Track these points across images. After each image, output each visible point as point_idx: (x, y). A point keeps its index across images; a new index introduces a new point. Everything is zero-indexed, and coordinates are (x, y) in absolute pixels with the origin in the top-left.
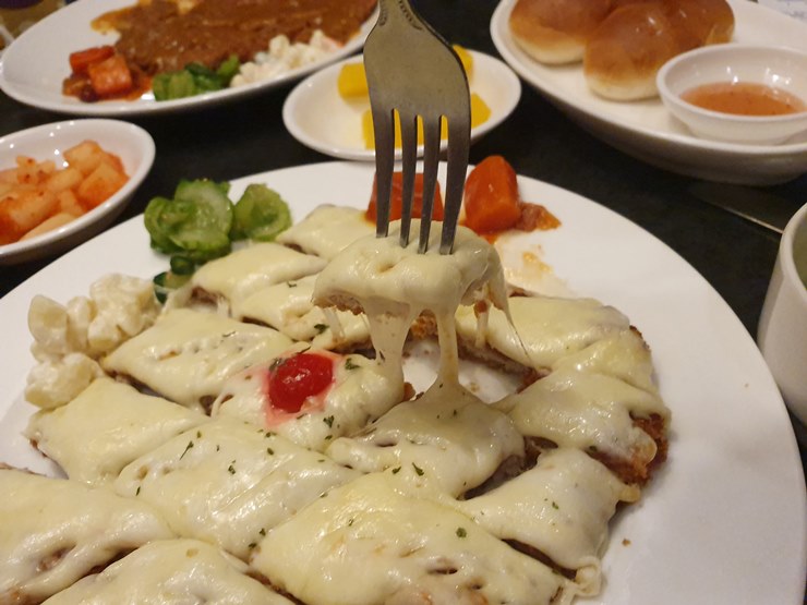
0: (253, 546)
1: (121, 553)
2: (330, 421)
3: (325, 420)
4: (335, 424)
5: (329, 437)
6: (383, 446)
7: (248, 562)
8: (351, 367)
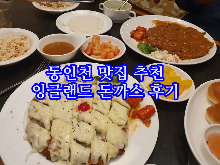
0: (55, 119)
3: (78, 115)
7: (53, 120)
8: (90, 112)
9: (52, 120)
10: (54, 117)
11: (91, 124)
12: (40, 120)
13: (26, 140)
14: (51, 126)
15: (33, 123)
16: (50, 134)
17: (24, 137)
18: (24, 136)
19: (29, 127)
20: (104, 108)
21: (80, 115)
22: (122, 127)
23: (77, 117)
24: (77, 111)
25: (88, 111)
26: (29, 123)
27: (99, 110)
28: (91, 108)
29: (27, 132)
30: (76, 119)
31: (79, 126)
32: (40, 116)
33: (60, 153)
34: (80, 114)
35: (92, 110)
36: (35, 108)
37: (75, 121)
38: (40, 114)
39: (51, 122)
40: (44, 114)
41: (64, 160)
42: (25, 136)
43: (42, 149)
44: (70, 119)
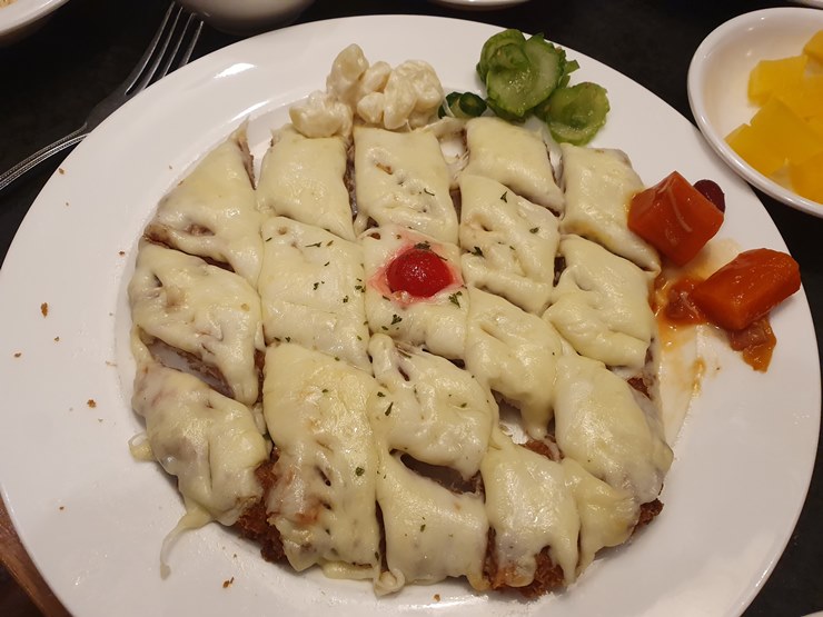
0: (278, 340)
1: (225, 265)
2: (396, 320)
3: (395, 316)
4: (398, 324)
5: (385, 328)
6: (402, 372)
7: (266, 344)
8: (454, 300)
9: (260, 344)
10: (271, 333)
11: (468, 363)
12: (200, 354)
13: (145, 460)
14: (261, 379)
15: (165, 371)
16: (262, 427)
17: (132, 448)
18: (130, 442)
19: (149, 393)
20: (526, 273)
21: (406, 316)
22: (628, 374)
23: (393, 329)
24: (387, 293)
25: (443, 296)
26: (146, 370)
27: (499, 288)
28: (457, 276)
29: (141, 418)
30: (389, 340)
31: (407, 378)
32: (197, 332)
33: (328, 531)
34: (404, 308)
35: (462, 291)
36: (160, 285)
37: (383, 347)
38: (193, 320)
39: (259, 359)
40: (213, 316)
41: (354, 564)
42: (134, 442)
43: (233, 512)
44: (353, 340)
